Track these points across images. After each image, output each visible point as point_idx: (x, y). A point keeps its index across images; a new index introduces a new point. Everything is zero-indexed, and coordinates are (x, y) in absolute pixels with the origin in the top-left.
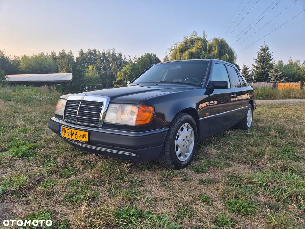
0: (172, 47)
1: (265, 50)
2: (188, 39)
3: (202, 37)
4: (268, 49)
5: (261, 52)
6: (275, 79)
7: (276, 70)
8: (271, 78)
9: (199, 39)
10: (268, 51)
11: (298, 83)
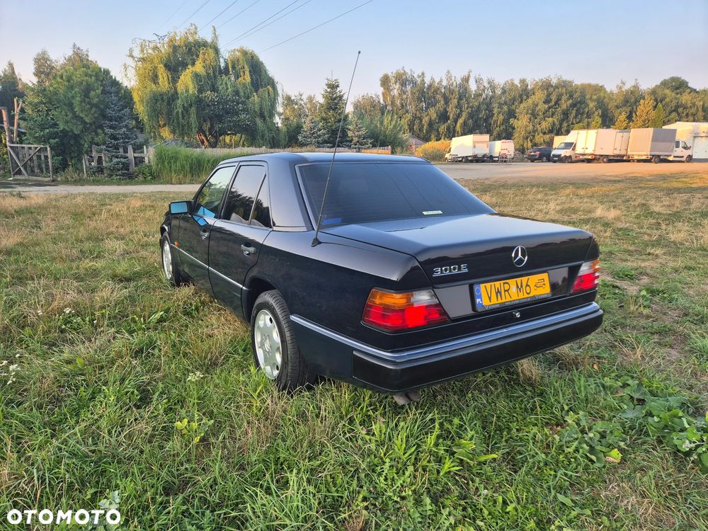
0: (131, 50)
1: (333, 86)
2: (177, 38)
3: (209, 40)
4: (338, 86)
5: (329, 90)
6: (358, 142)
7: (357, 125)
8: (352, 140)
9: (205, 44)
10: (339, 89)
11: (388, 149)
